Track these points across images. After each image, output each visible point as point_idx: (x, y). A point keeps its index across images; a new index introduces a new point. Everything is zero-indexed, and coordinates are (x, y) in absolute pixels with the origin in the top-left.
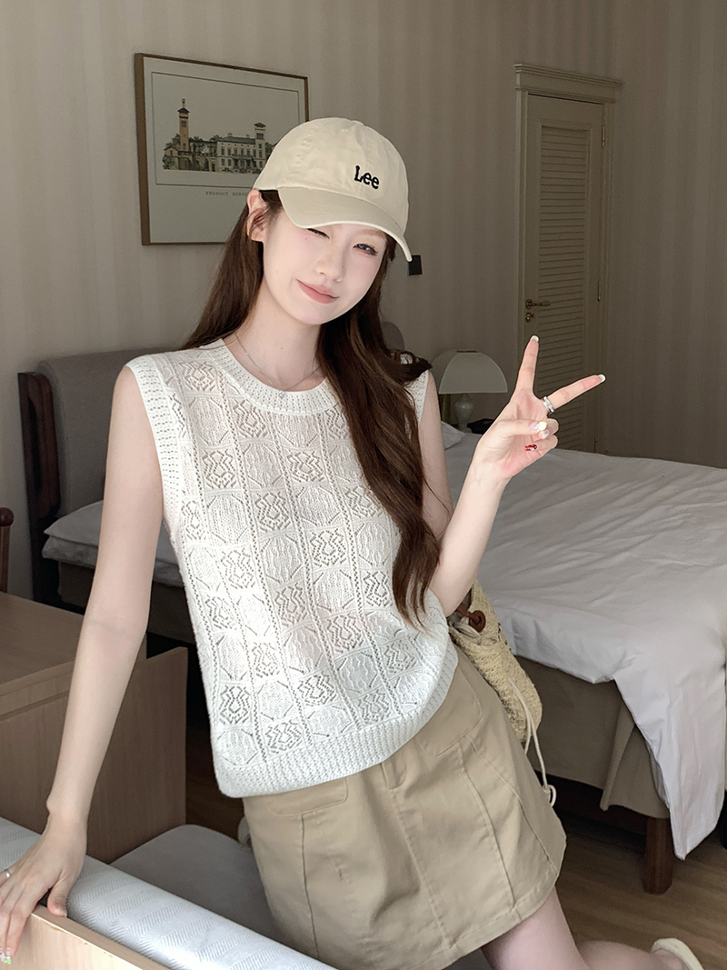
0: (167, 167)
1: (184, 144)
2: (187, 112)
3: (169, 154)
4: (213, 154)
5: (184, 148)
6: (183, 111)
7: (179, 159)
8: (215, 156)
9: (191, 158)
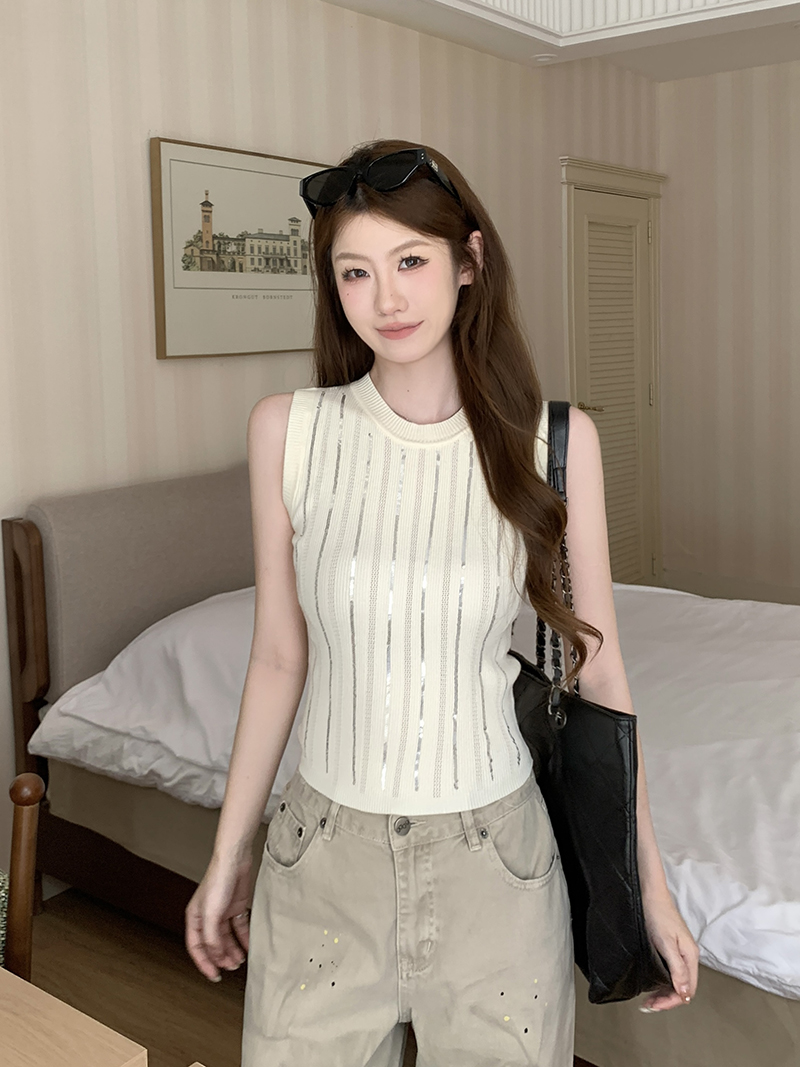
1: (207, 242)
2: (210, 205)
3: (189, 253)
4: (241, 252)
5: (208, 246)
6: (206, 204)
7: (201, 258)
8: (243, 254)
9: (214, 257)
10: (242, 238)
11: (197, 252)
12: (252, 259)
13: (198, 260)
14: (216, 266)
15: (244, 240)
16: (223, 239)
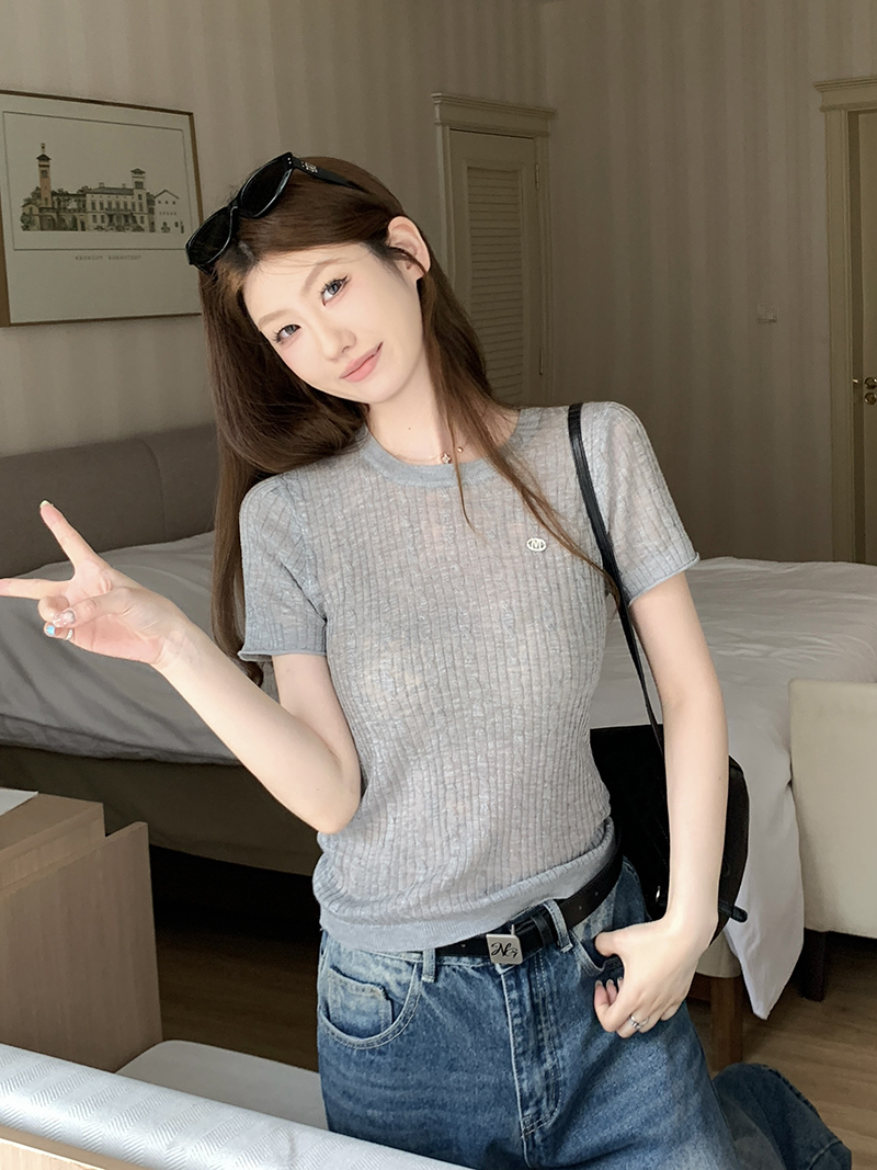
0: (26, 228)
1: (46, 199)
2: (48, 159)
3: (27, 212)
4: (82, 209)
5: (47, 204)
6: (43, 158)
7: (40, 217)
8: (84, 211)
9: (54, 215)
10: (83, 193)
11: (36, 211)
12: (94, 216)
13: (37, 218)
14: (56, 225)
15: (84, 195)
16: (62, 195)
